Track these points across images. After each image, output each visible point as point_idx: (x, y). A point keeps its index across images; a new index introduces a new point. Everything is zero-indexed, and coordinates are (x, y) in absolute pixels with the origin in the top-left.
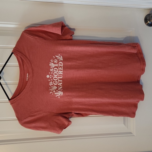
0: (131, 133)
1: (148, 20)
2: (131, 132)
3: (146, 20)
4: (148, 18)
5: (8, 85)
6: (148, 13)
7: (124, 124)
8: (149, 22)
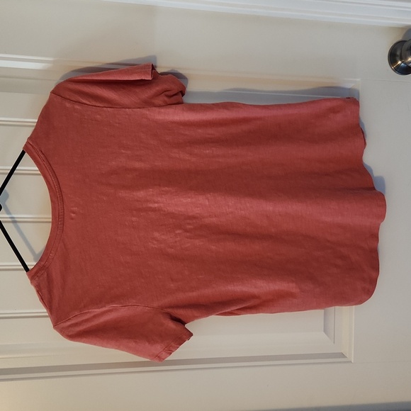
0: (342, 355)
1: (398, 58)
2: (342, 351)
3: (393, 57)
4: (398, 53)
5: (19, 224)
6: (400, 39)
7: (325, 331)
8: (400, 62)
